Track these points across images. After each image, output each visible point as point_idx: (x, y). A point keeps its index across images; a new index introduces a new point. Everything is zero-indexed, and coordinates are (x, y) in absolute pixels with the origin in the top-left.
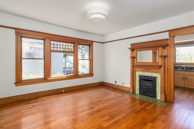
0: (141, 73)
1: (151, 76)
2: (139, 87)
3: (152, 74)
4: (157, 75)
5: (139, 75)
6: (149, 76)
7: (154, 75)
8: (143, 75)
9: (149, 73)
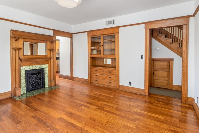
0: (28, 68)
1: (39, 68)
2: (25, 84)
3: (40, 66)
4: (45, 67)
5: (26, 70)
6: (38, 68)
7: (42, 66)
8: (30, 69)
9: (38, 66)
